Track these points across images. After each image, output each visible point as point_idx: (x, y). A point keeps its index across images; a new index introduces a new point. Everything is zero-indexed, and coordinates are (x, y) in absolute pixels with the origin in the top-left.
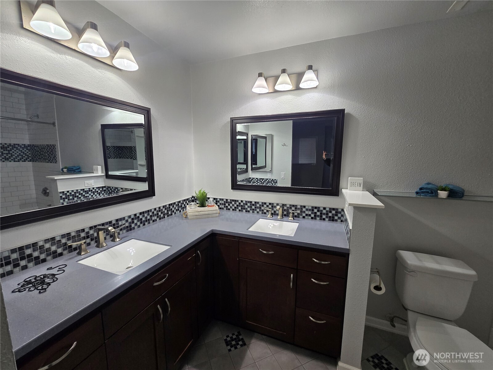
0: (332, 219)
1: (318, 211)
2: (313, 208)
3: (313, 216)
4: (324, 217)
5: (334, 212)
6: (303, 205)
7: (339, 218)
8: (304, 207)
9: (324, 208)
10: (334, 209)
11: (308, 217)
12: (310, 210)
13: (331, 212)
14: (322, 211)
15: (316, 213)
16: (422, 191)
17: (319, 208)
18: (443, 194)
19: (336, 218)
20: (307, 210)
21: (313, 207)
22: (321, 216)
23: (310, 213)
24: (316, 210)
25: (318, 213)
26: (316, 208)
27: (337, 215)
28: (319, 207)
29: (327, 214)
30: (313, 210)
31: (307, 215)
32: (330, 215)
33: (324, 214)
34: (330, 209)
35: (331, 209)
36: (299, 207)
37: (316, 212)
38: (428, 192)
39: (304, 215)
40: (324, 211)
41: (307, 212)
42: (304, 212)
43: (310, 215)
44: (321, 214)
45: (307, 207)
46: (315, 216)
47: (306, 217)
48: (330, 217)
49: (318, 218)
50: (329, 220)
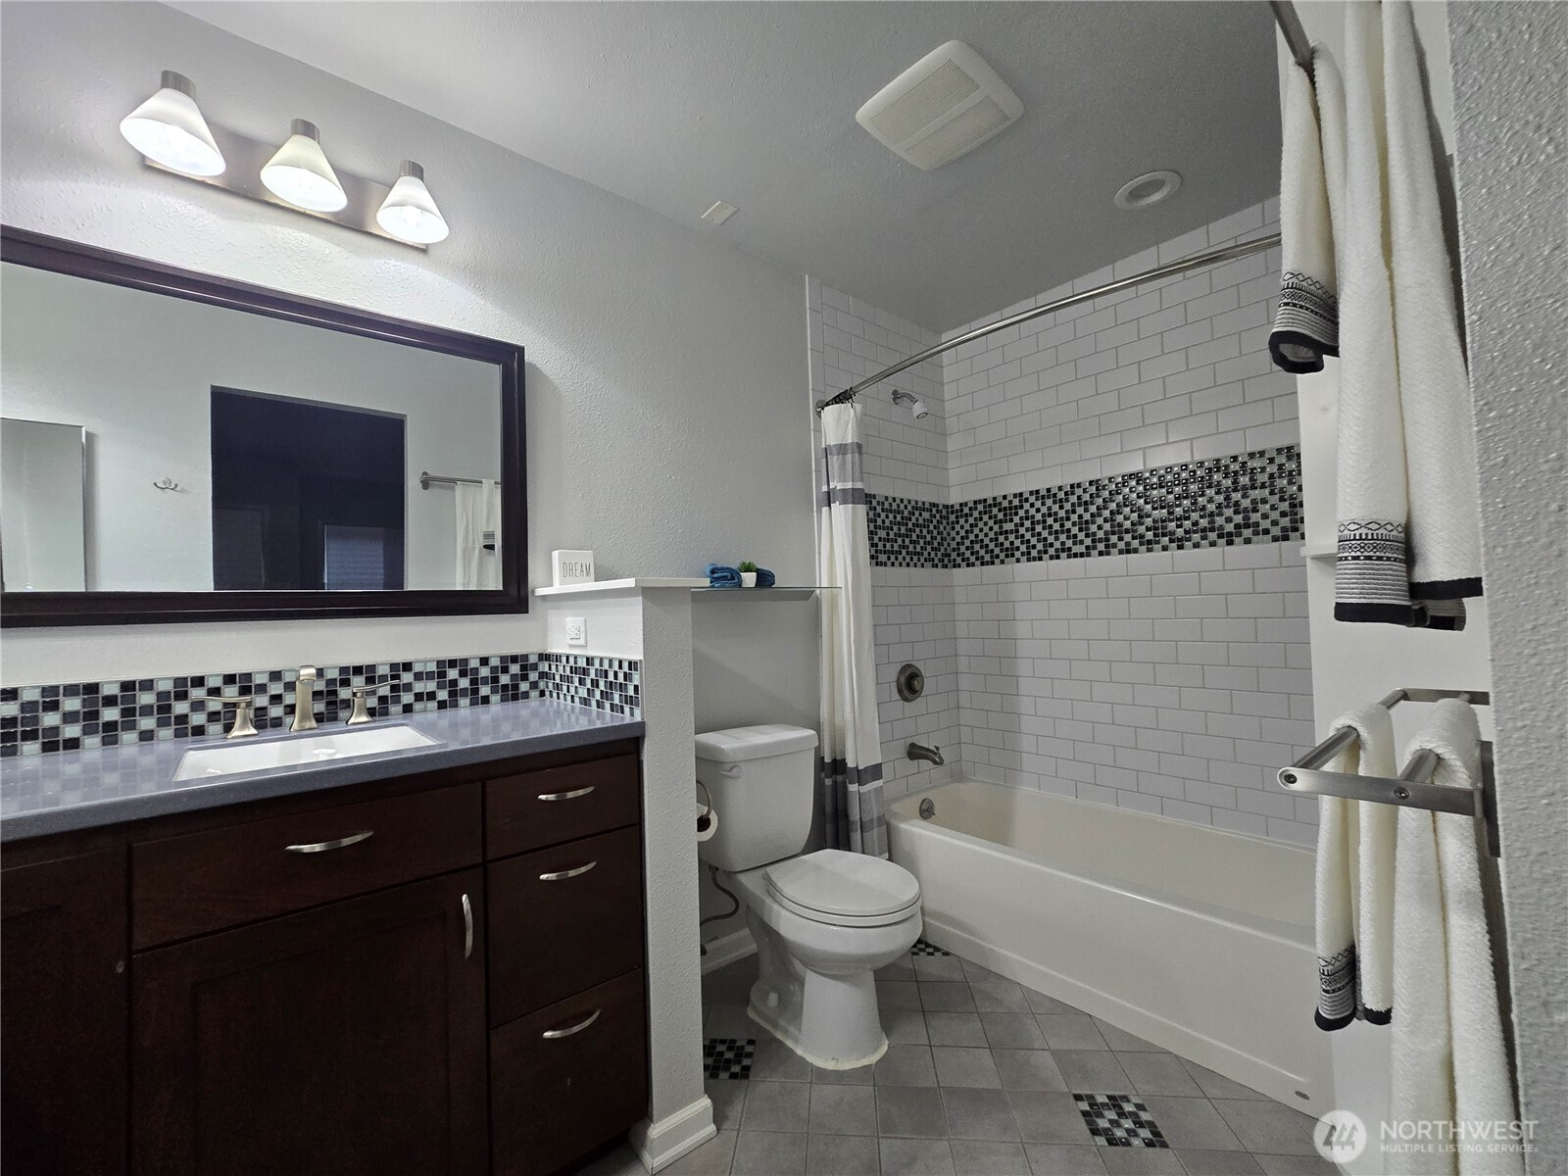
0: (511, 694)
1: (463, 674)
2: (444, 665)
3: (443, 695)
4: (485, 690)
5: (515, 669)
6: (400, 659)
7: (534, 685)
8: (407, 667)
9: (484, 661)
10: (514, 659)
11: (426, 708)
12: (430, 676)
13: (505, 670)
14: (476, 671)
15: (454, 683)
16: (716, 575)
17: (465, 661)
18: (749, 579)
19: (524, 686)
20: (418, 676)
21: (440, 663)
22: (475, 691)
23: (431, 686)
24: (453, 674)
25: (464, 683)
26: (452, 663)
27: (525, 678)
28: (467, 660)
29: (495, 680)
30: (442, 675)
31: (419, 697)
32: (505, 679)
33: (485, 681)
34: (503, 659)
35: (507, 660)
36: (383, 670)
37: (456, 680)
38: (724, 578)
39: (407, 698)
40: (485, 672)
41: (419, 687)
42: (408, 687)
43: (431, 696)
44: (474, 682)
45: (417, 668)
46: (453, 694)
47: (417, 706)
48: (505, 687)
49: (464, 702)
50: (502, 701)
